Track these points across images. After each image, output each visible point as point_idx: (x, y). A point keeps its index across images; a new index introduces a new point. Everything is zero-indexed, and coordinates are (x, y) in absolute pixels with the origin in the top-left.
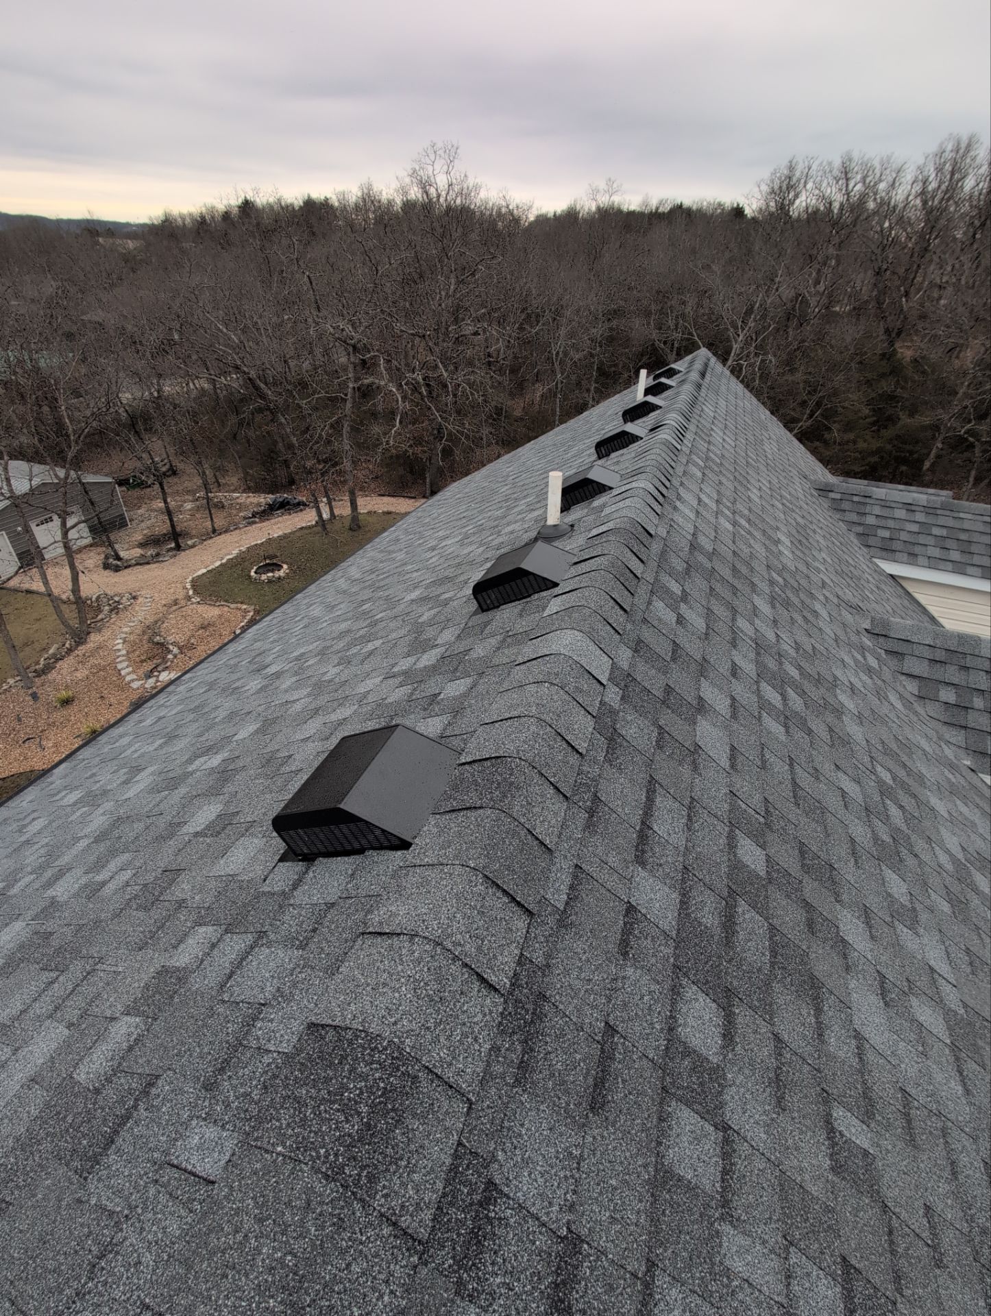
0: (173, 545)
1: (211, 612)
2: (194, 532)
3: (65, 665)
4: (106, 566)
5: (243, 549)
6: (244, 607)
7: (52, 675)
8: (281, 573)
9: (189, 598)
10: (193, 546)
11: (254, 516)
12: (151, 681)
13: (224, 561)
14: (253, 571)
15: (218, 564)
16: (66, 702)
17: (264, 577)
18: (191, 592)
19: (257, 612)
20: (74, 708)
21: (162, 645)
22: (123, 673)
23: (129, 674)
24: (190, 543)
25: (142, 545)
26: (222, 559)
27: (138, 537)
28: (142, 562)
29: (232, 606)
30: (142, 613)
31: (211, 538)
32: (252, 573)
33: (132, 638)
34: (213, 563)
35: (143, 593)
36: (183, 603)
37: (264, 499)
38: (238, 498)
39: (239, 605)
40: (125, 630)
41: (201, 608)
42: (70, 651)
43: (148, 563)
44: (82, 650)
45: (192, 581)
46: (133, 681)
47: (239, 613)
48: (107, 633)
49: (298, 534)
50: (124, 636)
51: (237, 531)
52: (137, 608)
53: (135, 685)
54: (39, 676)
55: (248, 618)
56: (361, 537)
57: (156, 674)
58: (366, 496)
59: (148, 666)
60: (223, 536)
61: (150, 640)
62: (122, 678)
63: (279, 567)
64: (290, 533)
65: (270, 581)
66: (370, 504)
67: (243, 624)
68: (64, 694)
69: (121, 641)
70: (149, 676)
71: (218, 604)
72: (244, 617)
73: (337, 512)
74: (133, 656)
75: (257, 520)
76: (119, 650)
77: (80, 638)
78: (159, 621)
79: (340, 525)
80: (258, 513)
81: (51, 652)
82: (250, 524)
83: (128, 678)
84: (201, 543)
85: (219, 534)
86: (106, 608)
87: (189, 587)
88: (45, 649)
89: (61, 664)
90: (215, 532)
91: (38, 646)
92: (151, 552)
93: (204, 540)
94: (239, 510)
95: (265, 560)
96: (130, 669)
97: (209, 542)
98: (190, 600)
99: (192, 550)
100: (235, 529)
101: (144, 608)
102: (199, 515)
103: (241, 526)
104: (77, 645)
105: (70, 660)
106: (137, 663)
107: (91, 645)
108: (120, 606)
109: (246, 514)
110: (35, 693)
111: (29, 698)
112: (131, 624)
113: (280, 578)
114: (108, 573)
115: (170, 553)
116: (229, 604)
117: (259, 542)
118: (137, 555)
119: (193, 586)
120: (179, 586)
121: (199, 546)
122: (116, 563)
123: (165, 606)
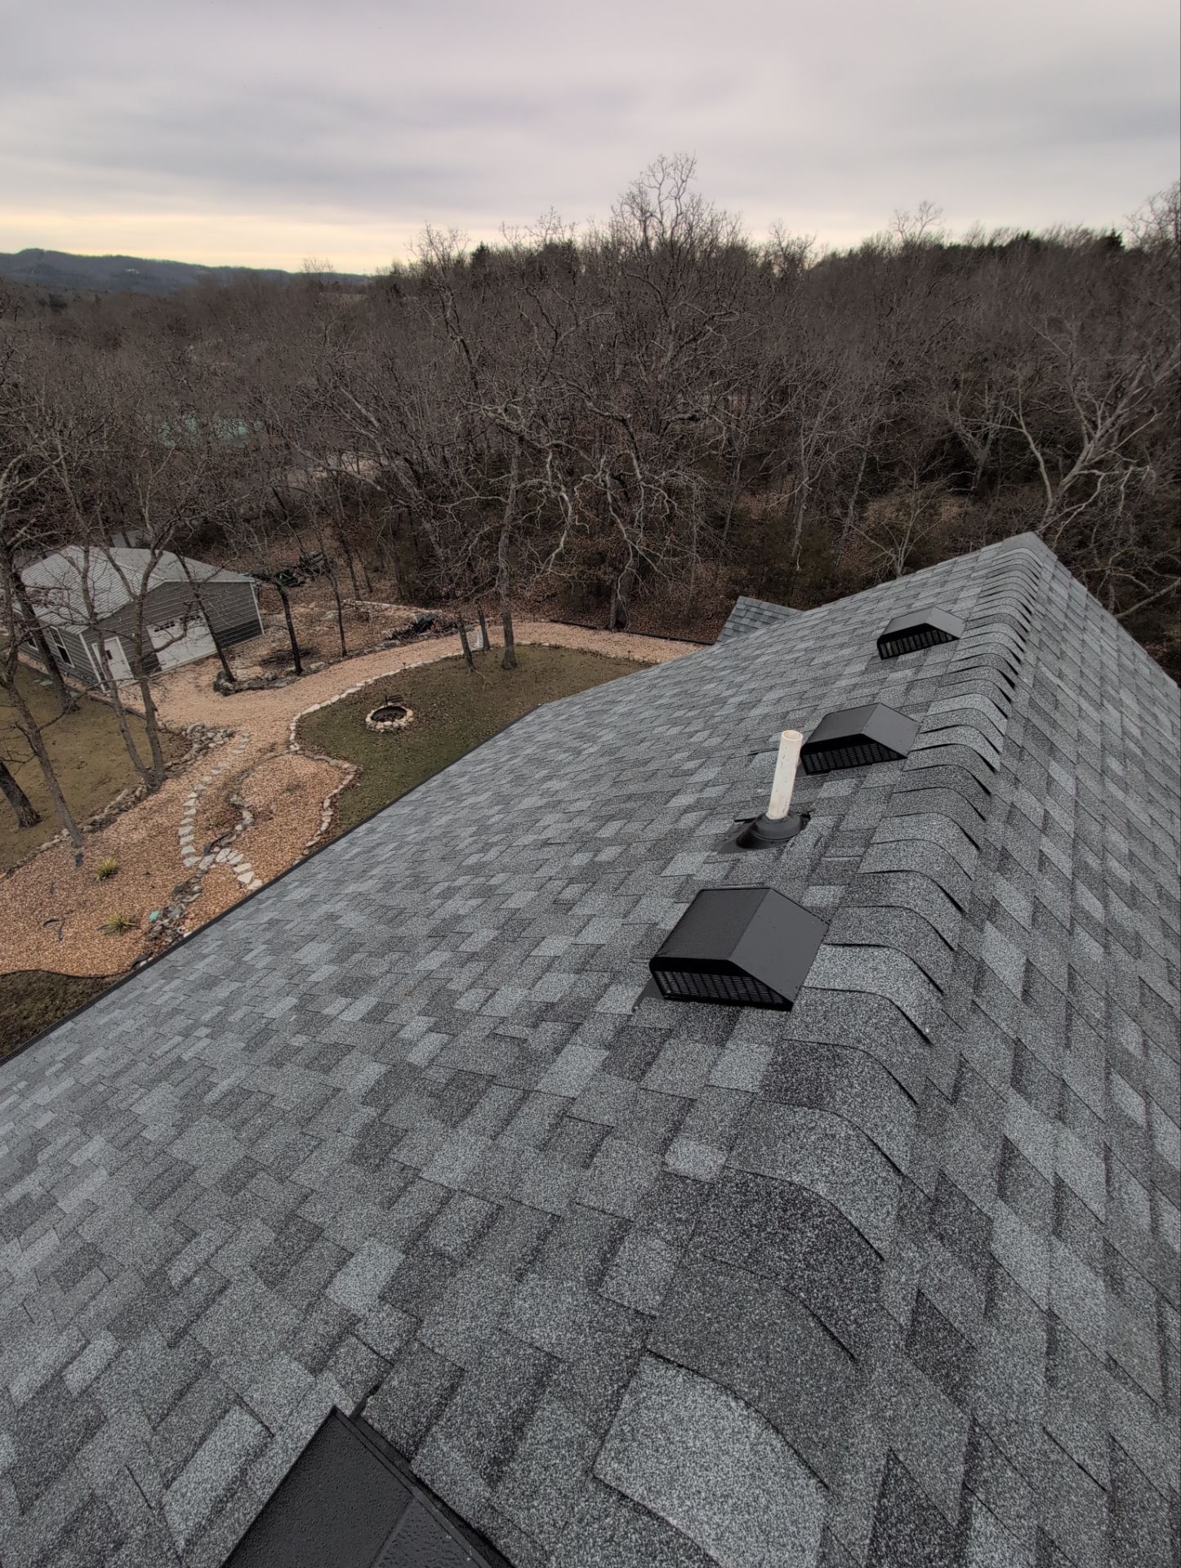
3: (126, 820)
4: (217, 687)
6: (346, 765)
9: (288, 743)
10: (315, 672)
11: (394, 637)
12: (209, 859)
14: (370, 715)
16: (109, 874)
18: (292, 736)
19: (359, 775)
20: (114, 884)
21: (238, 808)
22: (183, 841)
23: (188, 844)
28: (257, 685)
32: (368, 719)
35: (243, 728)
36: (280, 748)
38: (386, 609)
39: (340, 762)
40: (207, 779)
41: (296, 761)
42: (139, 799)
43: (262, 688)
44: (151, 801)
45: (299, 720)
46: (189, 855)
47: (337, 775)
48: (184, 780)
49: (439, 667)
50: (201, 787)
51: (372, 656)
52: (229, 749)
53: (188, 862)
54: (92, 831)
55: (345, 782)
56: (513, 679)
57: (216, 849)
58: (535, 620)
59: (211, 837)
60: (352, 660)
61: (227, 798)
62: (179, 849)
63: (402, 713)
64: (431, 664)
65: (387, 732)
66: (536, 632)
67: (336, 791)
68: (109, 862)
69: (195, 795)
70: (208, 851)
71: (318, 757)
72: (341, 781)
73: (490, 641)
74: (201, 817)
75: (398, 642)
76: (189, 808)
77: (153, 788)
78: (245, 772)
79: (493, 659)
80: (400, 634)
81: (119, 798)
82: (389, 647)
83: (185, 851)
84: (326, 668)
85: (351, 657)
86: (196, 746)
87: (293, 728)
88: (118, 791)
89: (121, 818)
90: (345, 654)
91: (113, 786)
92: (269, 675)
93: (331, 664)
94: (384, 626)
95: (387, 701)
96: (192, 837)
97: (336, 666)
98: (288, 748)
99: (314, 676)
100: (370, 652)
101: (236, 752)
102: (337, 629)
103: (377, 649)
104: (148, 794)
105: (134, 814)
106: (201, 830)
107: (162, 796)
108: (211, 745)
109: (388, 632)
110: (81, 855)
111: (73, 861)
112: (215, 772)
113: (399, 728)
114: (216, 696)
115: (289, 678)
116: (329, 759)
117: (391, 673)
118: (253, 676)
119: (298, 727)
120: (284, 724)
121: (324, 672)
122: (227, 685)
123: (260, 750)
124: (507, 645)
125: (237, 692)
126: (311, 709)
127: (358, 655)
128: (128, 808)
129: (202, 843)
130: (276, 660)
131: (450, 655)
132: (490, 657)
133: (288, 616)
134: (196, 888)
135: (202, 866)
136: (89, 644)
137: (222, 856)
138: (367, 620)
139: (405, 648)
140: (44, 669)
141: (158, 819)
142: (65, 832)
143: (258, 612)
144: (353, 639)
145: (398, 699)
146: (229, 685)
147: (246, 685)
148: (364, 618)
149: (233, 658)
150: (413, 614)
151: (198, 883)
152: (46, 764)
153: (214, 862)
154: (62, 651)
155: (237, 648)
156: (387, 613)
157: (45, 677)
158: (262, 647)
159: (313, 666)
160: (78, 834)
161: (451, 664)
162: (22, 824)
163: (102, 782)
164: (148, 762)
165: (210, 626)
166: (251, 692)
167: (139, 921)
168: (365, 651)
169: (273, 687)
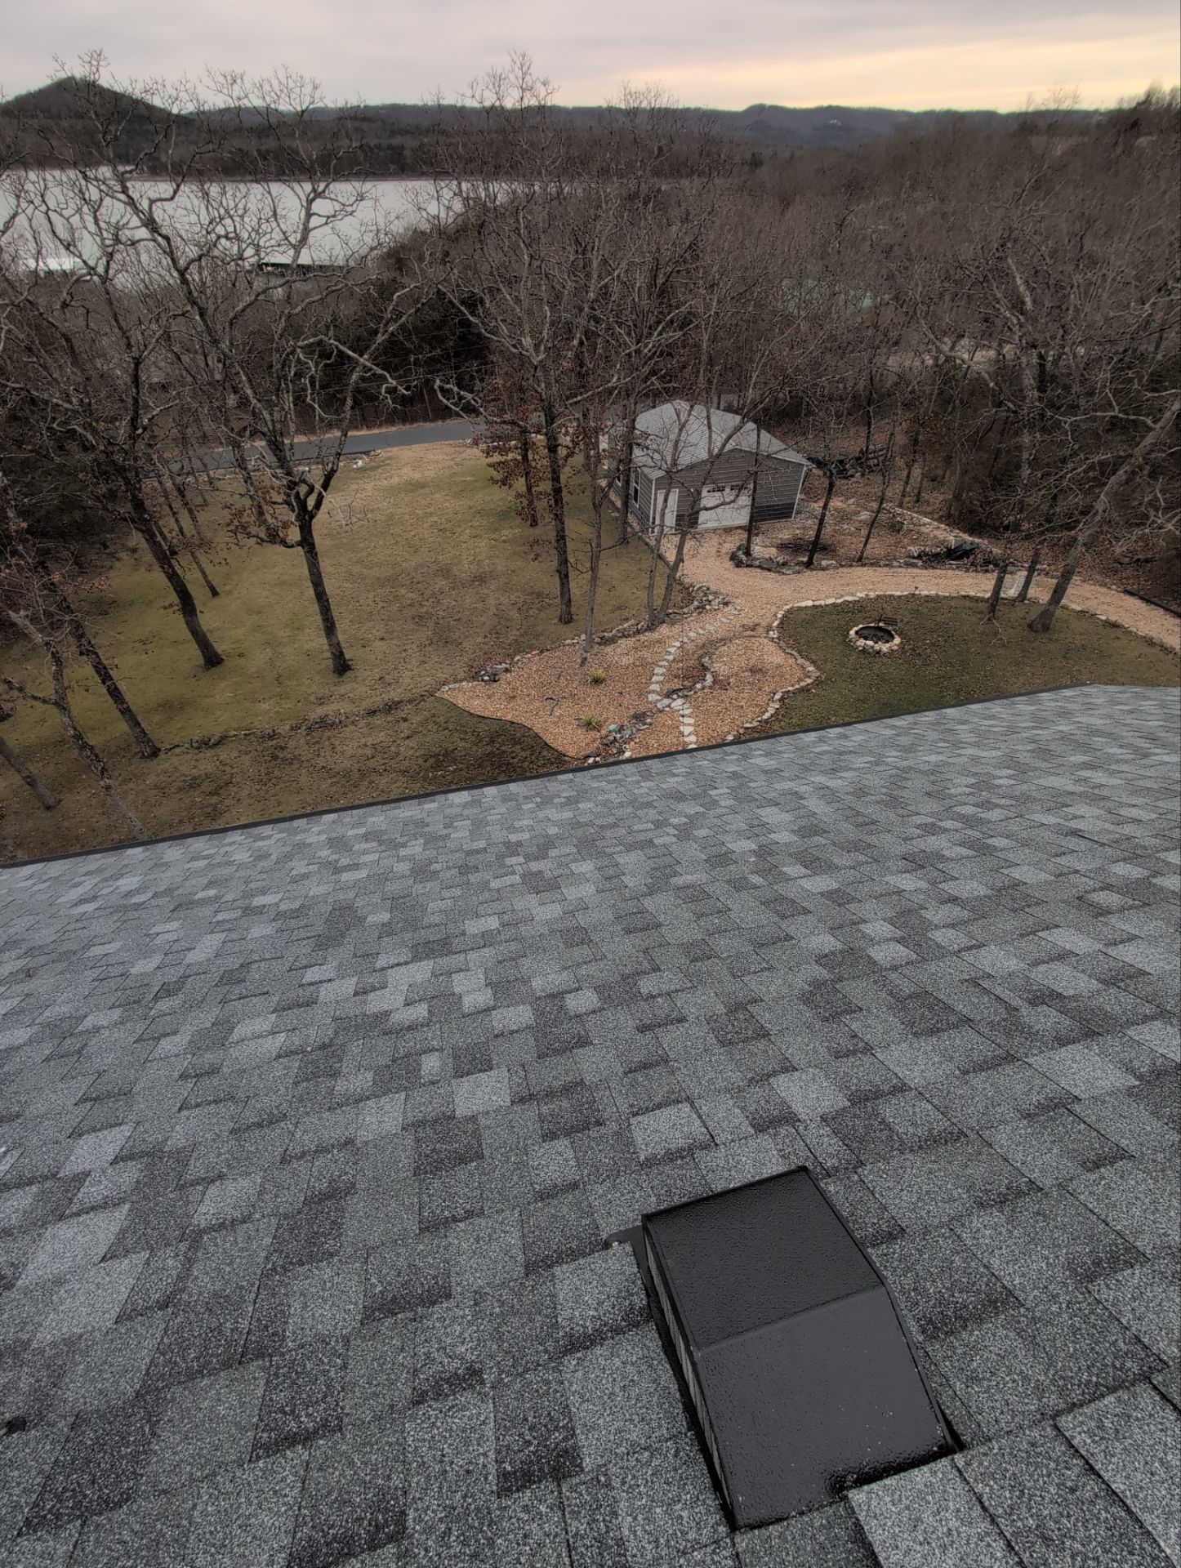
0: (805, 559)
1: (773, 655)
2: (838, 552)
3: (624, 645)
4: (732, 558)
5: (872, 595)
6: (811, 668)
7: (608, 649)
8: (885, 647)
9: (769, 628)
10: (823, 569)
12: (666, 701)
13: (839, 601)
14: (856, 629)
15: (830, 601)
16: (597, 681)
17: (861, 642)
18: (776, 623)
19: (818, 682)
20: (596, 691)
21: (705, 669)
22: (655, 678)
23: (657, 683)
25: (782, 547)
26: (842, 596)
27: (785, 535)
28: (768, 566)
29: (800, 661)
30: (718, 624)
31: (851, 566)
32: (852, 632)
33: (689, 646)
34: (827, 597)
35: (738, 601)
36: (760, 631)
38: (925, 525)
39: (807, 663)
40: (692, 634)
41: (771, 647)
42: (638, 632)
43: (769, 570)
44: (648, 636)
45: (789, 611)
46: (654, 692)
47: (799, 673)
48: (677, 629)
49: (953, 603)
50: (685, 640)
51: (885, 569)
52: (718, 616)
53: (652, 697)
54: (600, 644)
55: (802, 684)
57: (675, 696)
58: (1104, 585)
59: (676, 685)
60: (865, 569)
61: (701, 657)
62: (649, 682)
63: (890, 638)
64: (945, 597)
65: (864, 651)
67: (791, 688)
68: (600, 673)
69: (678, 644)
70: (667, 695)
71: (789, 651)
72: (800, 680)
73: (1031, 593)
74: (675, 666)
75: (920, 563)
76: (670, 653)
77: (651, 628)
78: (723, 641)
79: (1021, 614)
80: (927, 555)
81: (626, 625)
82: (908, 565)
83: (653, 687)
84: (836, 568)
85: (863, 565)
86: (696, 603)
87: (779, 616)
88: (627, 620)
89: (622, 642)
90: (860, 560)
91: (626, 614)
92: (781, 559)
93: (842, 566)
94: (913, 542)
95: (880, 621)
96: (661, 678)
97: (845, 570)
98: (767, 632)
99: (821, 573)
100: (886, 565)
101: (724, 620)
102: (864, 532)
103: (895, 564)
104: (646, 630)
105: (631, 642)
106: (672, 675)
107: (655, 635)
108: (708, 607)
109: (914, 550)
110: (585, 659)
111: (579, 661)
112: (701, 631)
113: (878, 652)
114: (729, 564)
115: (797, 568)
116: (798, 657)
117: (898, 593)
118: (767, 556)
119: (784, 616)
120: (774, 609)
121: (831, 572)
122: (742, 559)
123: (743, 626)
124: (1050, 603)
125: (748, 566)
126: (803, 604)
127: (872, 565)
128: (629, 636)
129: (667, 686)
130: (793, 547)
131: (972, 594)
132: (1020, 610)
133: (825, 507)
134: (649, 720)
135: (659, 706)
136: (656, 490)
137: (678, 703)
138: (899, 531)
139: (924, 571)
140: (619, 504)
141: (645, 654)
142: (583, 637)
143: (799, 496)
144: (876, 548)
145: (892, 622)
146: (744, 558)
147: (757, 563)
148: (895, 528)
149: (757, 535)
150: (952, 537)
151: (652, 717)
152: (594, 579)
153: (669, 706)
154: (636, 490)
155: (764, 526)
156: (923, 529)
157: (617, 510)
158: (785, 532)
159: (824, 563)
160: (590, 641)
161: (967, 603)
162: (560, 620)
163: (619, 608)
164: (658, 603)
165: (753, 499)
166: (758, 570)
167: (601, 726)
168: (882, 563)
169: (779, 572)
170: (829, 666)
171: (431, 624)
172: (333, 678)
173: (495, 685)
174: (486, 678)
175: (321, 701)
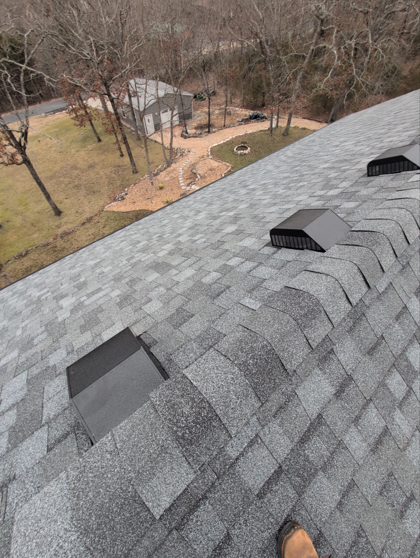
0: (207, 130)
1: (215, 164)
2: (216, 125)
3: (163, 174)
4: (182, 136)
5: (234, 137)
6: (228, 164)
7: (158, 177)
8: (246, 152)
9: (208, 156)
10: (214, 132)
11: (242, 121)
12: (189, 188)
13: (225, 141)
14: (236, 148)
15: (222, 142)
16: (161, 188)
17: (239, 152)
18: (209, 153)
19: (232, 168)
20: (163, 191)
21: (195, 174)
22: (180, 182)
23: (182, 183)
24: (214, 130)
25: (196, 128)
26: (225, 140)
27: (195, 124)
28: (195, 136)
29: (224, 163)
30: (190, 159)
31: (222, 129)
32: (235, 149)
33: (185, 168)
34: (221, 141)
35: (192, 150)
36: (206, 157)
37: (249, 113)
38: (238, 110)
39: (226, 163)
40: (184, 164)
41: (212, 161)
42: (165, 169)
43: (197, 137)
44: (169, 169)
45: (211, 148)
46: (183, 186)
47: (225, 167)
48: (178, 164)
49: (259, 133)
50: (183, 167)
51: (233, 128)
52: (189, 156)
53: (183, 188)
54: (154, 176)
55: (228, 169)
56: (287, 139)
57: (191, 185)
58: (296, 118)
59: (189, 181)
60: (227, 129)
61: (191, 171)
62: (179, 184)
63: (247, 148)
64: (255, 132)
65: (241, 155)
66: (298, 122)
67: (226, 172)
68: (161, 185)
69: (181, 169)
70: (188, 185)
71: (218, 161)
72: (227, 169)
73: (279, 124)
74: (185, 176)
75: (243, 123)
76: (180, 172)
77: (169, 166)
78: (196, 163)
79: (279, 132)
80: (244, 120)
81: (159, 168)
82: (240, 125)
84: (218, 131)
86: (179, 154)
87: (209, 151)
88: (159, 166)
89: (161, 173)
90: (225, 127)
91: (157, 164)
92: (198, 132)
93: (220, 130)
94: (237, 117)
95: (241, 144)
96: (183, 181)
99: (214, 134)
101: (191, 157)
102: (220, 117)
103: (236, 125)
106: (185, 179)
107: (171, 168)
108: (184, 154)
109: (239, 119)
110: (152, 182)
111: (150, 184)
112: (186, 163)
113: (245, 154)
114: (182, 139)
115: (206, 134)
117: (241, 135)
118: (193, 132)
119: (211, 150)
120: (206, 149)
121: (217, 133)
123: (199, 157)
124: (287, 126)
125: (189, 137)
126: (214, 145)
127: (229, 127)
128: (163, 171)
129: (186, 183)
130: (200, 127)
131: (263, 129)
135: (187, 189)
138: (230, 114)
139: (245, 126)
142: (146, 176)
144: (226, 122)
145: (246, 143)
146: (187, 135)
147: (192, 135)
149: (186, 126)
153: (191, 188)
155: (186, 122)
156: (238, 112)
160: (150, 176)
161: (263, 133)
162: (133, 172)
166: (193, 138)
168: (232, 126)
169: (200, 137)
170: (233, 162)
171: (83, 187)
172: (57, 218)
173: (124, 200)
174: (120, 199)
175: (58, 227)
